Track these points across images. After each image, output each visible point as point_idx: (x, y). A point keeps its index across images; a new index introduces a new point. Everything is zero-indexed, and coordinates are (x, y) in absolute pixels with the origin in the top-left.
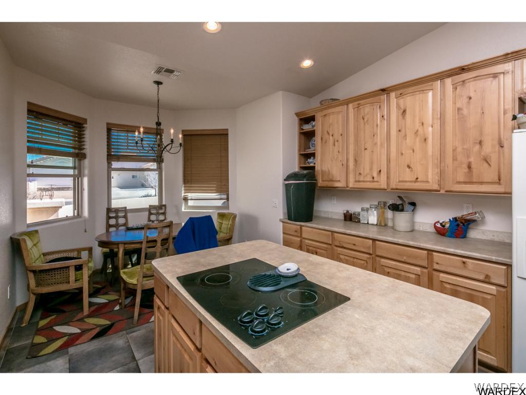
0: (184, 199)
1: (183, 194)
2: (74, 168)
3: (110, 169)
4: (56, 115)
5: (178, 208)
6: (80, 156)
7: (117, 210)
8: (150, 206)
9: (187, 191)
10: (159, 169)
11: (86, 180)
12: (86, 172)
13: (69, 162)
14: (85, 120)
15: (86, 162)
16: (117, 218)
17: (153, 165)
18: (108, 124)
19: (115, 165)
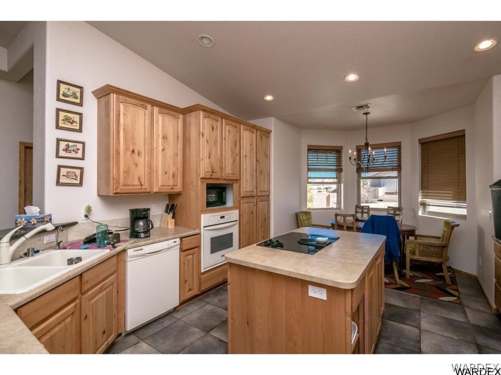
0: (421, 204)
1: (420, 200)
2: (336, 178)
3: (359, 177)
4: (324, 148)
5: (415, 212)
6: (339, 170)
7: (363, 208)
8: (388, 207)
9: (424, 196)
10: (399, 177)
11: (342, 185)
12: (343, 180)
13: (334, 174)
14: (342, 147)
15: (343, 174)
16: (362, 213)
17: (395, 174)
18: (357, 146)
19: (363, 175)
